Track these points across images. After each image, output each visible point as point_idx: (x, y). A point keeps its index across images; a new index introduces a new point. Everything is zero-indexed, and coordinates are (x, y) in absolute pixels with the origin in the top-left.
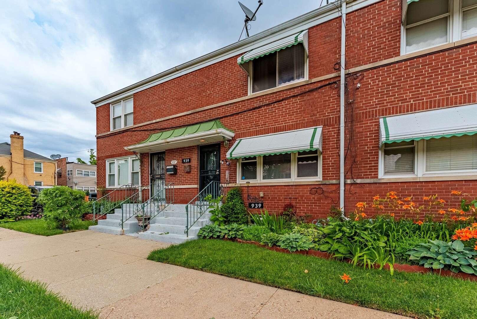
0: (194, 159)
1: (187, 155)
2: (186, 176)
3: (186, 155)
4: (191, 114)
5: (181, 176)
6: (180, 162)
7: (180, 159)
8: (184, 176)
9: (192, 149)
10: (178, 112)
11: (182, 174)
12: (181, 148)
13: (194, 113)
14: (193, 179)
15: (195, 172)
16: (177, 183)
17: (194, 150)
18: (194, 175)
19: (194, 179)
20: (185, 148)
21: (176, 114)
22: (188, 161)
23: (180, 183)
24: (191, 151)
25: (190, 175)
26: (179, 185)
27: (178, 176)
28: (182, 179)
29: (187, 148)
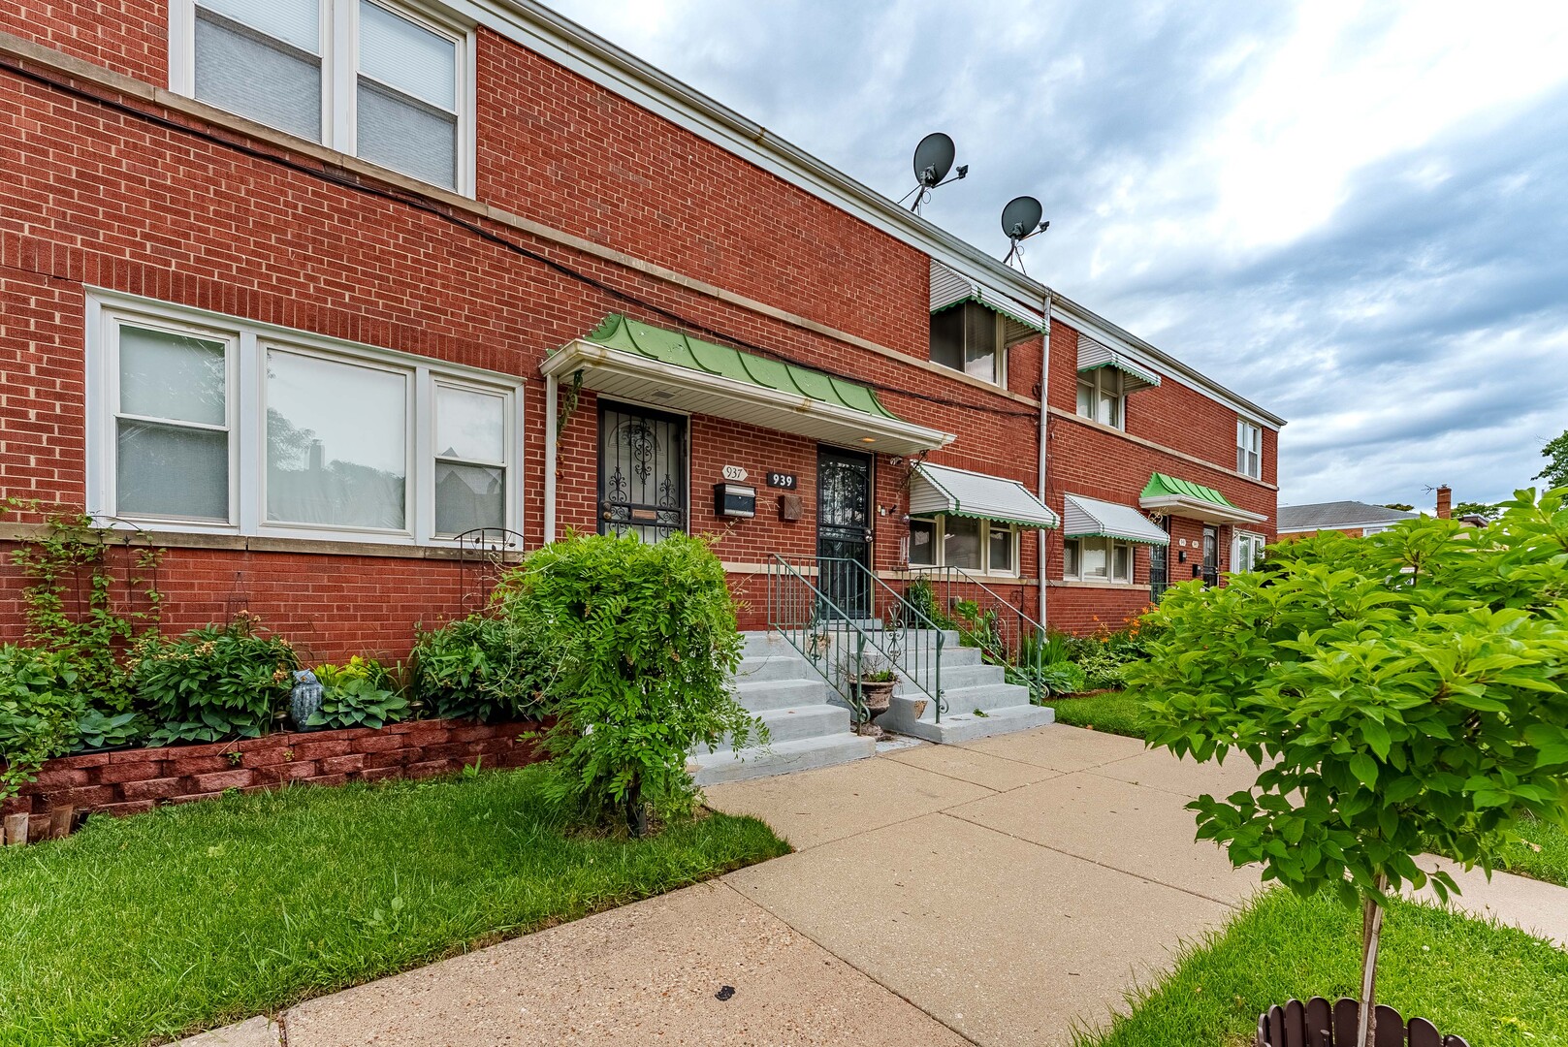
0: (807, 482)
1: (781, 460)
2: (781, 532)
3: (777, 459)
4: (797, 327)
5: (762, 530)
6: (756, 480)
7: (756, 468)
8: (771, 531)
9: (799, 445)
10: (751, 292)
11: (764, 524)
12: (760, 430)
13: (808, 331)
14: (800, 545)
15: (808, 523)
16: (745, 554)
17: (806, 452)
18: (806, 534)
19: (805, 546)
20: (775, 433)
21: (742, 294)
22: (790, 483)
23: (755, 555)
24: (796, 450)
25: (791, 533)
26: (752, 561)
27: (749, 529)
28: (765, 543)
29: (783, 435)
